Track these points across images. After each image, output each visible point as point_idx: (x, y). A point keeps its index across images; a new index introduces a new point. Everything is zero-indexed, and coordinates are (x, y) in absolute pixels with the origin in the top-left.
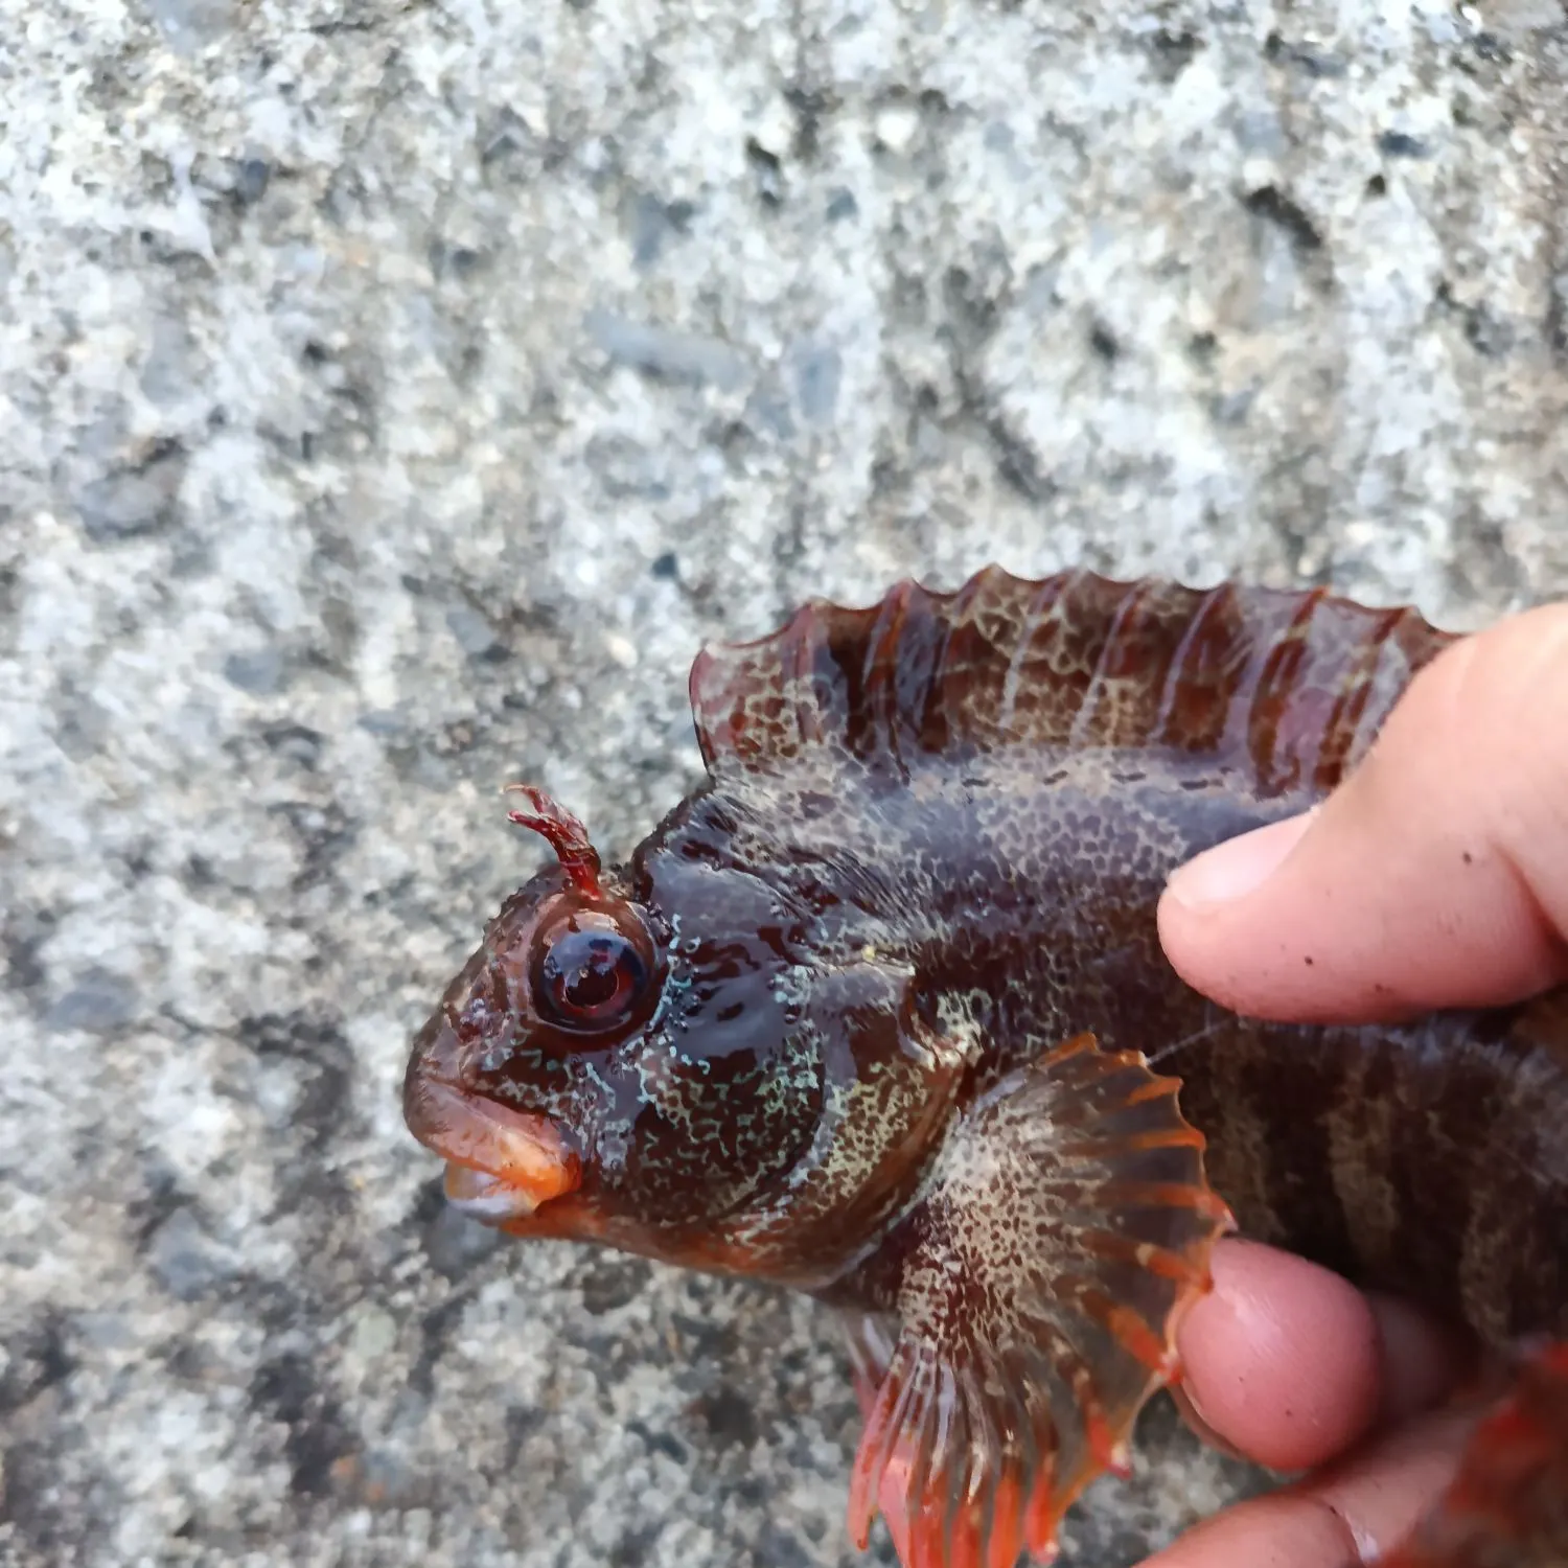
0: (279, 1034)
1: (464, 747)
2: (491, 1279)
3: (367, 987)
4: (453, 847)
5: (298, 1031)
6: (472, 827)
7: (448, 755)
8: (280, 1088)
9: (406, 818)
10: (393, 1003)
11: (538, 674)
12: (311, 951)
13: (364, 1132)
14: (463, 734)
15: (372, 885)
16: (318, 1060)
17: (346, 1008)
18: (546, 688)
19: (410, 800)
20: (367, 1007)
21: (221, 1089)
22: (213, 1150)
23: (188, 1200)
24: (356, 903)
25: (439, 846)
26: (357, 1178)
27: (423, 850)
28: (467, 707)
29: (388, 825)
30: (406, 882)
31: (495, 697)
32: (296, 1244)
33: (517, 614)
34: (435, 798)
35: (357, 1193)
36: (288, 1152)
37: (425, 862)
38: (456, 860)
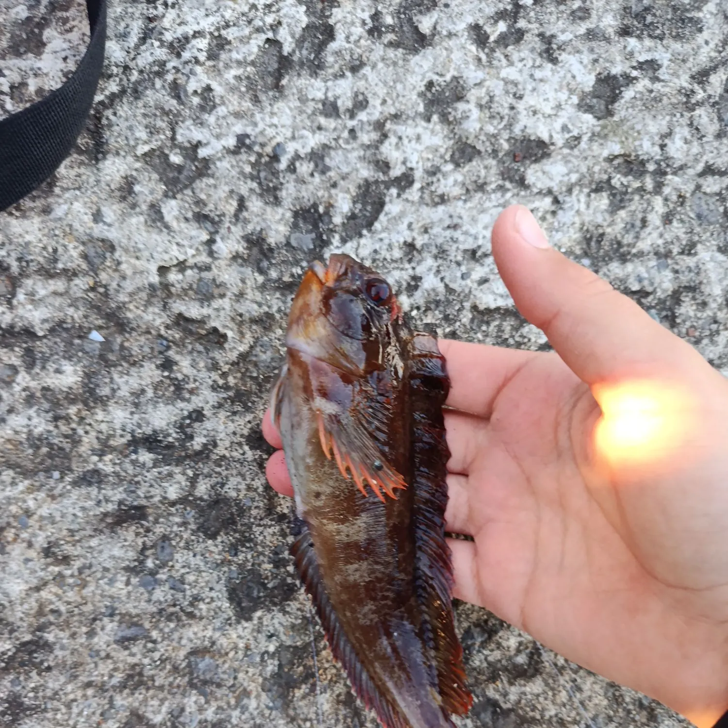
0: (535, 657)
1: (617, 700)
2: (472, 721)
3: (551, 681)
4: (590, 701)
5: (537, 663)
6: (596, 705)
7: (614, 695)
8: (521, 659)
9: (597, 688)
10: (546, 689)
11: (637, 718)
12: (559, 664)
13: (511, 684)
14: (620, 700)
15: (579, 680)
16: (529, 668)
17: (544, 676)
18: (634, 720)
19: (601, 688)
20: (545, 681)
21: (520, 643)
22: (504, 644)
23: (490, 638)
24: (574, 676)
25: (590, 697)
26: (498, 683)
27: (589, 693)
28: (627, 699)
29: (595, 683)
30: (579, 689)
31: (631, 707)
32: (479, 666)
33: (653, 710)
34: (602, 694)
35: (494, 682)
36: (504, 662)
37: (587, 693)
38: (587, 702)
